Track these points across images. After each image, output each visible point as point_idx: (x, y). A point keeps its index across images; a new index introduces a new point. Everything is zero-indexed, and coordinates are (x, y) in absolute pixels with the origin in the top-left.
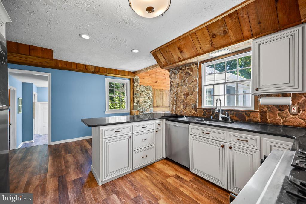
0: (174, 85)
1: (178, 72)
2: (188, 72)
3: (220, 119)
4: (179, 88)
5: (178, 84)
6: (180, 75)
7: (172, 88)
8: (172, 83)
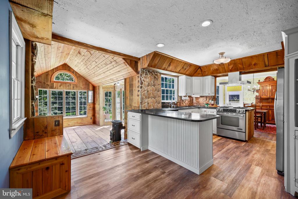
0: (145, 83)
1: (149, 74)
2: (156, 77)
3: (172, 107)
4: (149, 87)
5: (149, 83)
6: (150, 76)
7: (143, 85)
8: (143, 81)
